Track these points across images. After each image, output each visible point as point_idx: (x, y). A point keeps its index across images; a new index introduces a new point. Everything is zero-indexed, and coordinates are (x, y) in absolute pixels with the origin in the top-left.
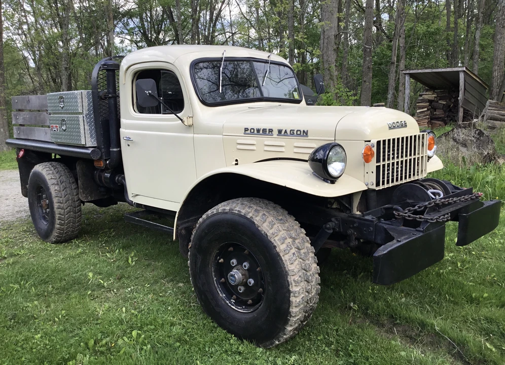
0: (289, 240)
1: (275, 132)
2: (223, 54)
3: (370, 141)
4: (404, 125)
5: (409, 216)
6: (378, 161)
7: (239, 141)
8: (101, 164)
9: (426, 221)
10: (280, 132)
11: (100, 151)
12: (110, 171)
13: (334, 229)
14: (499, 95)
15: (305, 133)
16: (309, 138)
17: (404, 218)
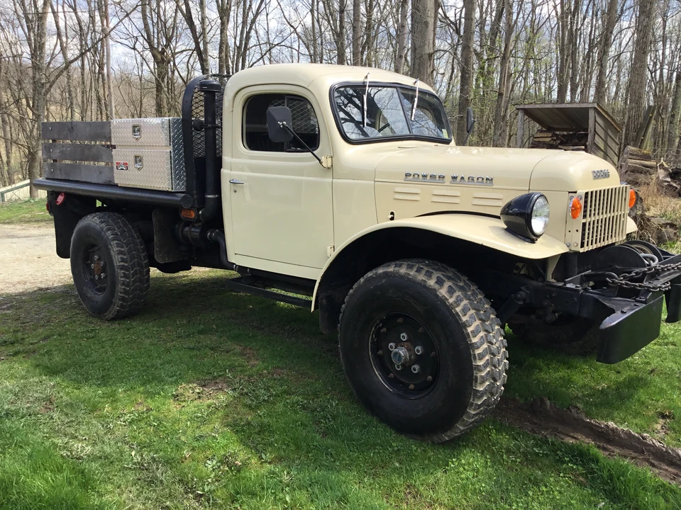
0: (472, 312)
1: (448, 180)
2: (366, 77)
3: (576, 192)
4: (606, 175)
5: (626, 284)
6: (585, 216)
7: (398, 190)
8: (191, 215)
9: (648, 290)
10: (454, 178)
11: (193, 197)
12: (200, 224)
13: (524, 300)
14: (636, 141)
15: (490, 180)
16: (494, 187)
17: (621, 287)
